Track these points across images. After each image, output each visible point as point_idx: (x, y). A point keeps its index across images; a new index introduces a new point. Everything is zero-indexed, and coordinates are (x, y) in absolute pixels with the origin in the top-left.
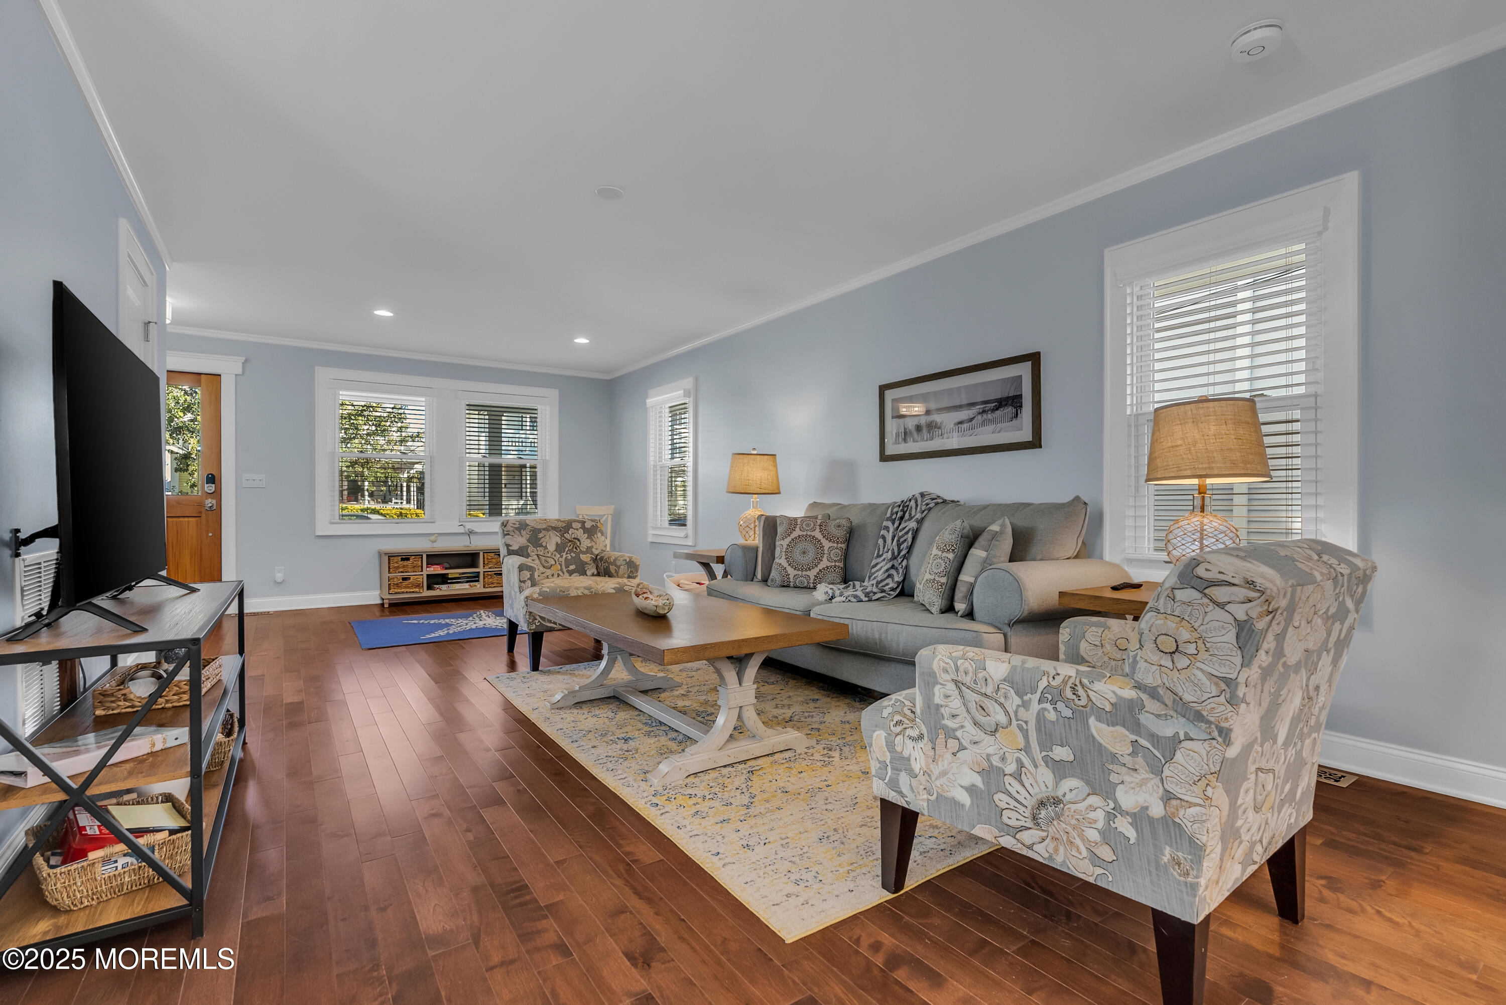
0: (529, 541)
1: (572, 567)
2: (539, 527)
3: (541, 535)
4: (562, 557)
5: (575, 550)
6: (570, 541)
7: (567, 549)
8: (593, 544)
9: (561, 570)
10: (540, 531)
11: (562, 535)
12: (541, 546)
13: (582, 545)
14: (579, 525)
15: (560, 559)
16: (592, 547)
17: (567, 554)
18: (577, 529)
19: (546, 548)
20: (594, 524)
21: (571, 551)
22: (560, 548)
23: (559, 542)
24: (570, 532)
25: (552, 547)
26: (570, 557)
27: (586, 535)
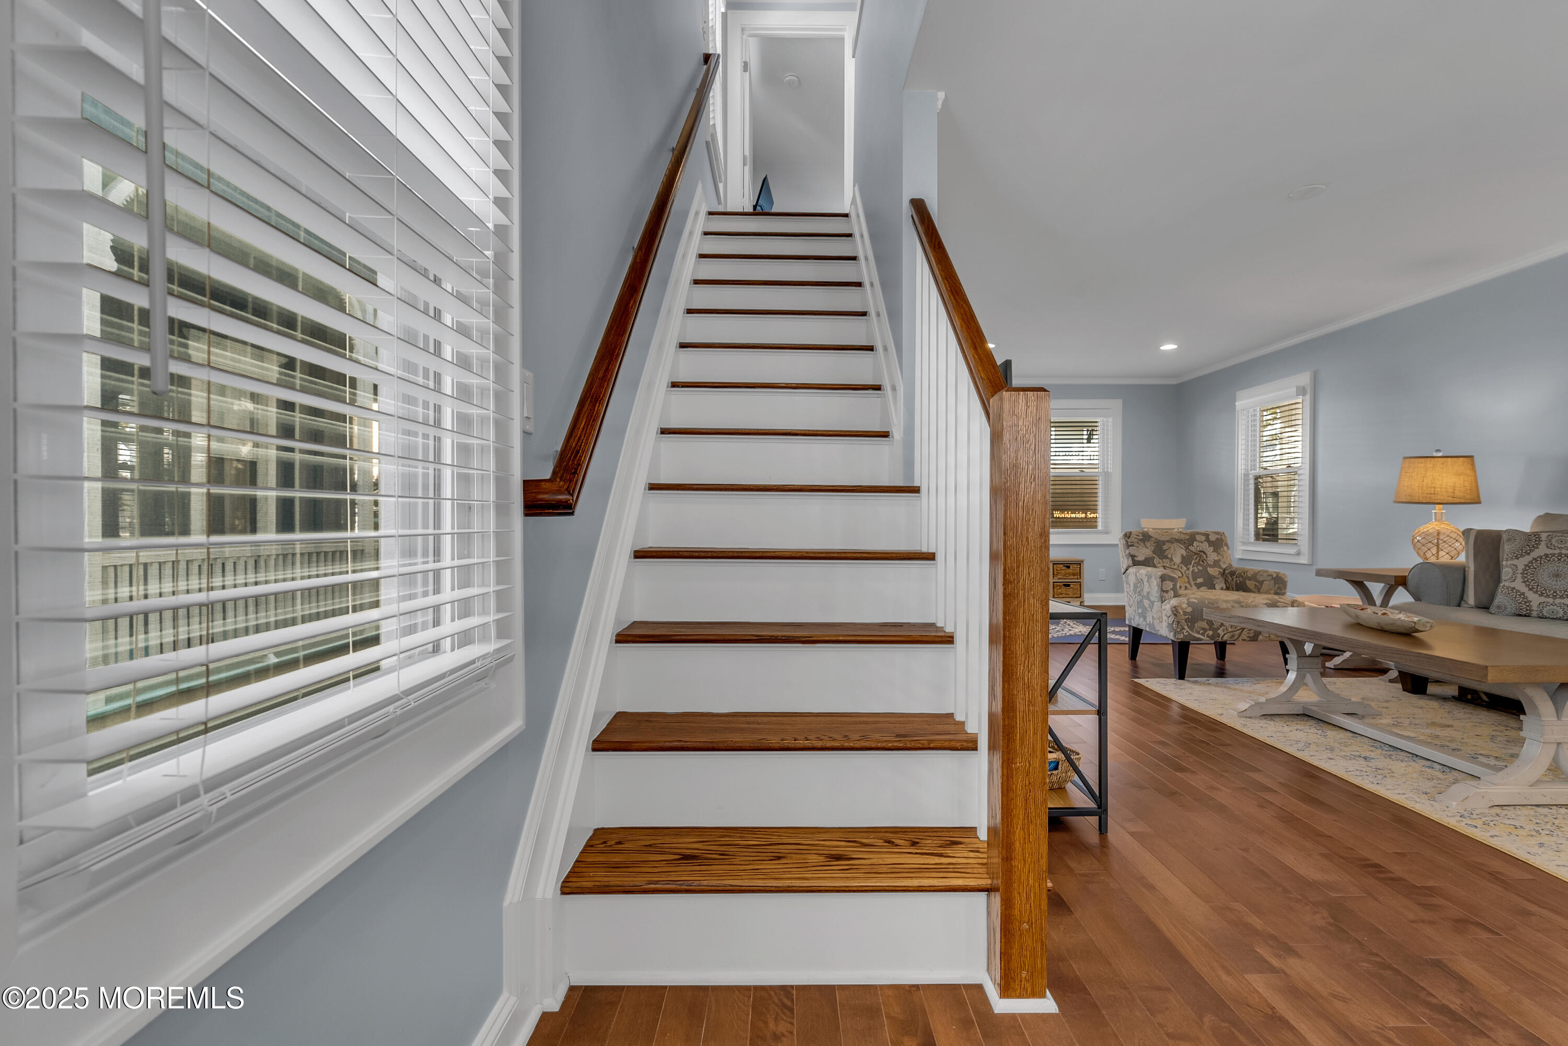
0: (1154, 552)
1: (1200, 580)
2: (1162, 539)
3: (1165, 547)
4: (1188, 569)
5: (1201, 563)
6: (1196, 554)
7: (1193, 562)
8: (1220, 557)
9: (1189, 582)
10: (1164, 543)
11: (1187, 548)
12: (1166, 557)
13: (1209, 558)
14: (1203, 538)
15: (1187, 572)
16: (1219, 560)
17: (1193, 566)
18: (1202, 542)
19: (1171, 560)
20: (1219, 536)
21: (1198, 564)
22: (1186, 561)
23: (1185, 555)
24: (1194, 544)
25: (1177, 560)
26: (1197, 570)
27: (1212, 548)
